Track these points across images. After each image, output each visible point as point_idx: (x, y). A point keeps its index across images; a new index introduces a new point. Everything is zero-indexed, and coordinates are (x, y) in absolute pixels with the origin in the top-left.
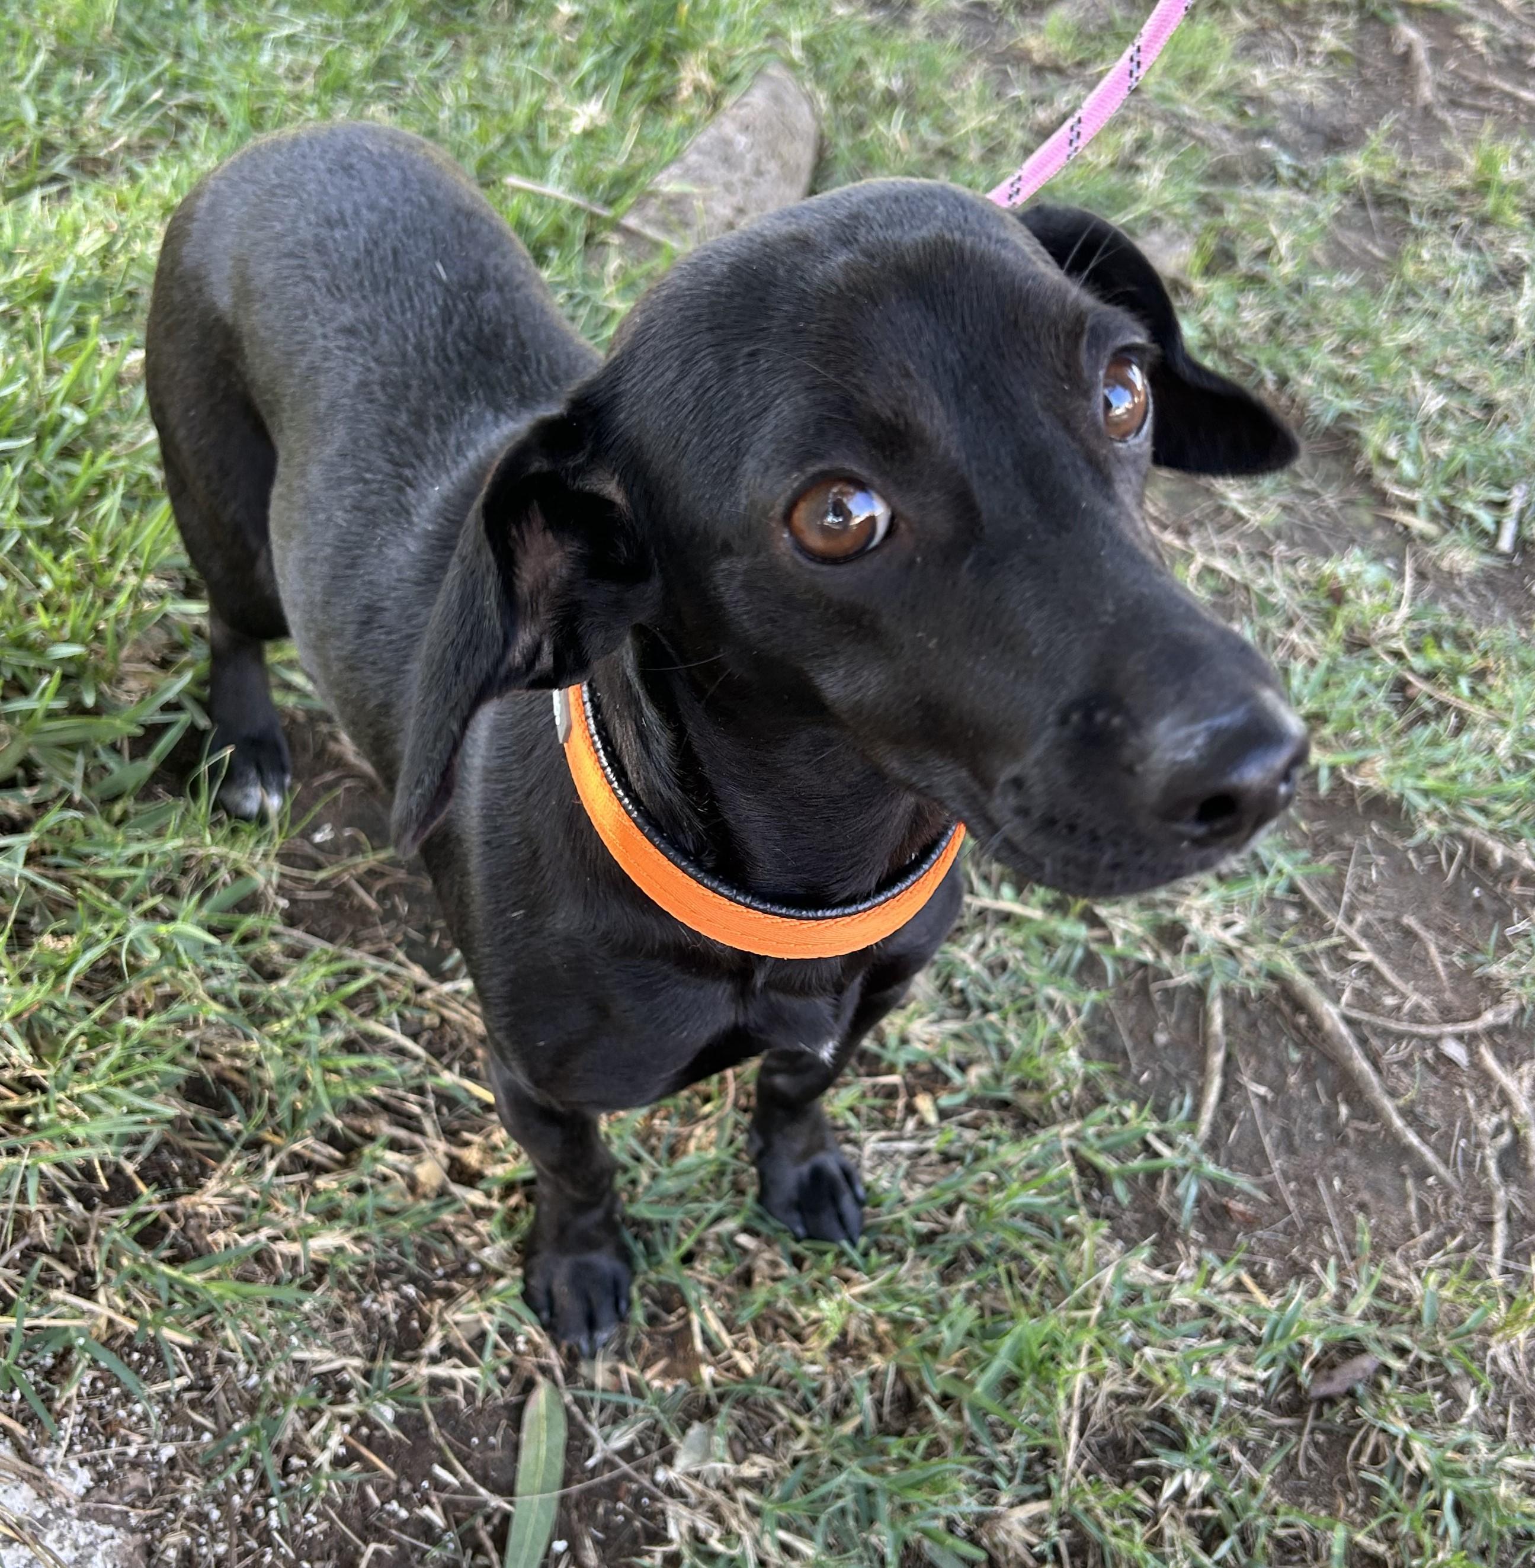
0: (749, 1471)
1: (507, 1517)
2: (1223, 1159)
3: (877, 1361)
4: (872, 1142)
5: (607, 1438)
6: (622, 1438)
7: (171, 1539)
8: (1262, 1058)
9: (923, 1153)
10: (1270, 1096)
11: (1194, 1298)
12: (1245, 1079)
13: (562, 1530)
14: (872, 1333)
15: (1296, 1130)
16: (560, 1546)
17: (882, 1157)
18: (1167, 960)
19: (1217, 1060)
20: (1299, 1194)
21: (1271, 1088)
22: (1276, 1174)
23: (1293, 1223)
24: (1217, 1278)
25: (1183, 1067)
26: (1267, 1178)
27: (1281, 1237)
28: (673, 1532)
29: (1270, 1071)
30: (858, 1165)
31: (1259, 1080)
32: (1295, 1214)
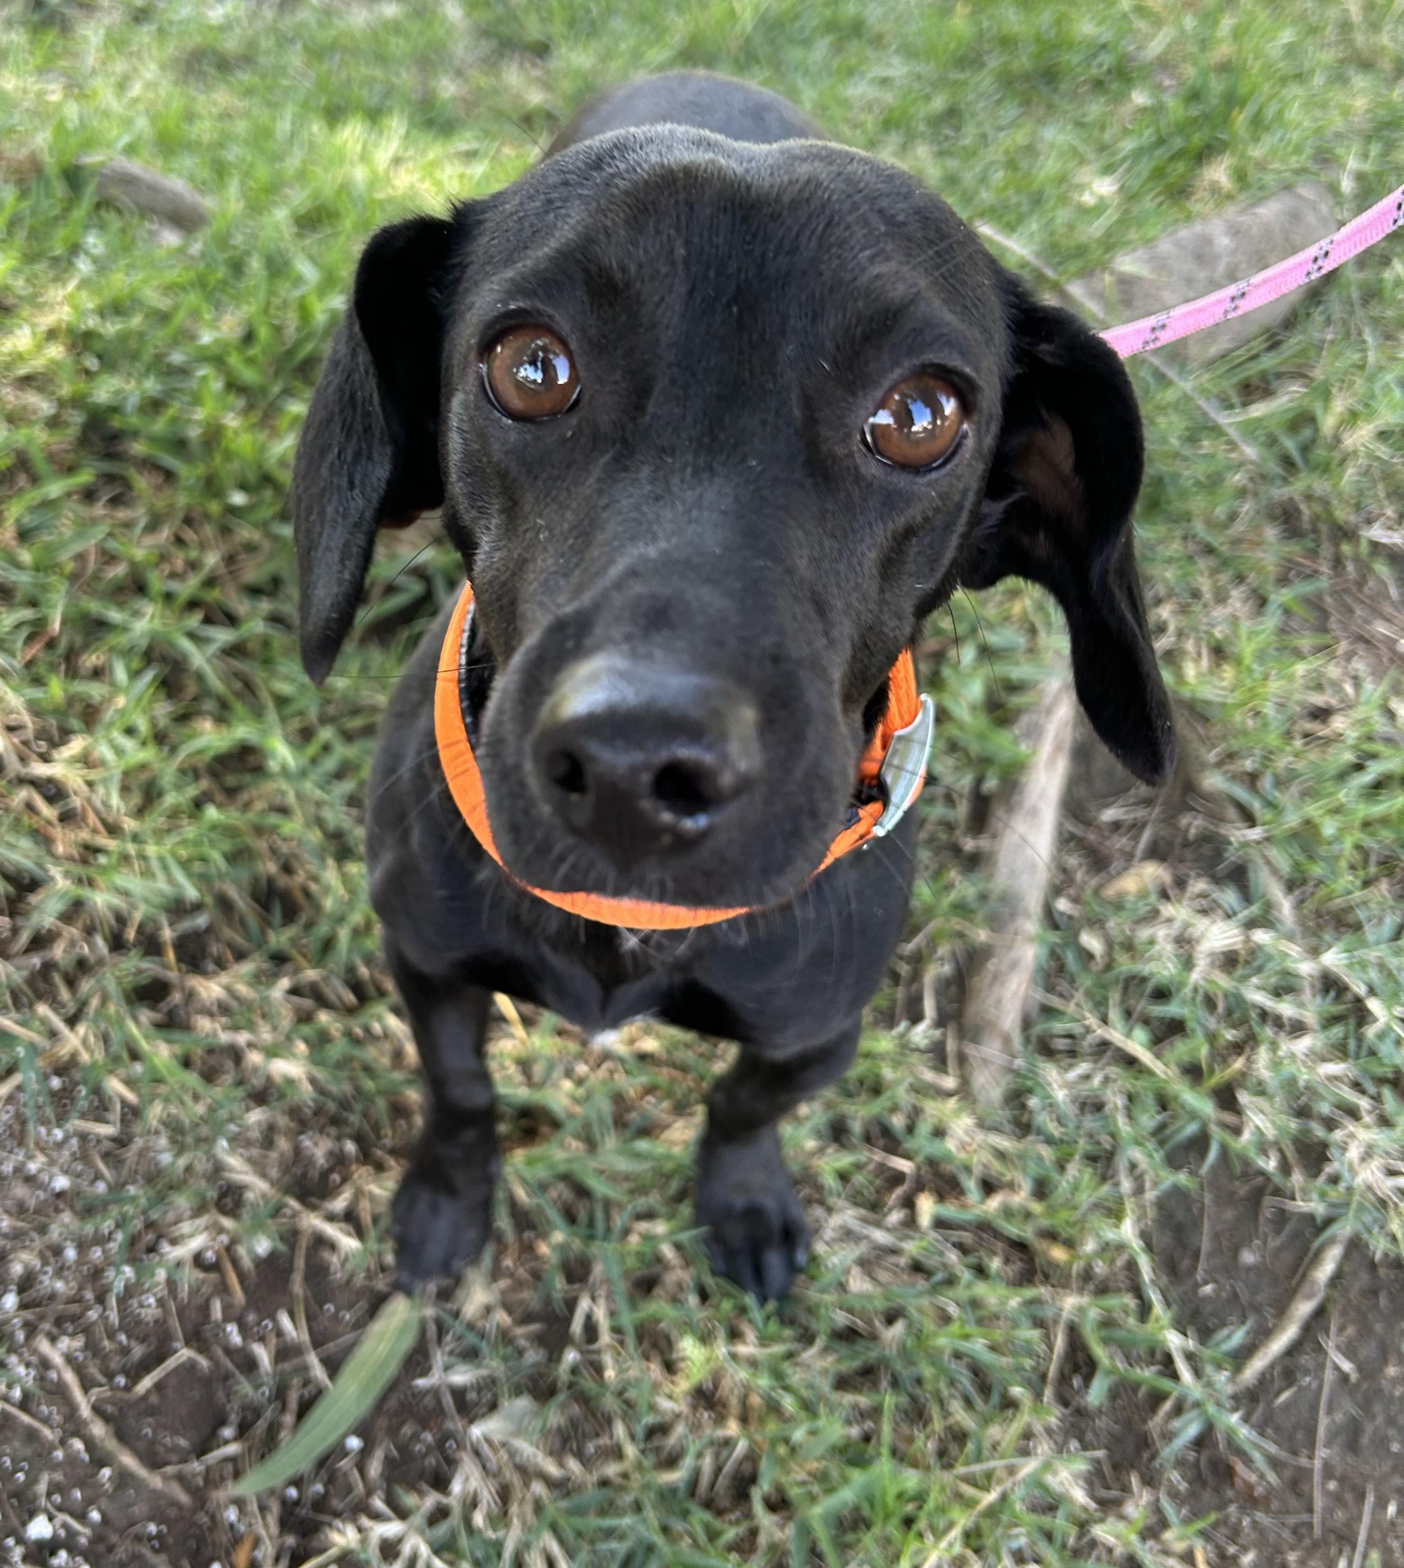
0: (552, 1469)
1: (319, 1393)
2: (1257, 1415)
3: (732, 1428)
4: (847, 1216)
5: (447, 1368)
6: (462, 1376)
7: (25, 1256)
8: (1365, 1331)
9: (895, 1251)
10: (1354, 1377)
11: (1127, 1544)
12: (1330, 1345)
13: (364, 1430)
14: (744, 1400)
15: (1369, 1428)
16: (354, 1443)
17: (848, 1235)
18: (1297, 1178)
19: (1303, 1308)
20: (1338, 1499)
21: (1360, 1369)
22: (1317, 1464)
23: (1310, 1525)
24: (1168, 1535)
25: (1259, 1298)
26: (1303, 1461)
27: (1286, 1534)
28: (456, 1487)
29: (1368, 1350)
30: (817, 1231)
31: (1349, 1352)
32: (1317, 1519)
